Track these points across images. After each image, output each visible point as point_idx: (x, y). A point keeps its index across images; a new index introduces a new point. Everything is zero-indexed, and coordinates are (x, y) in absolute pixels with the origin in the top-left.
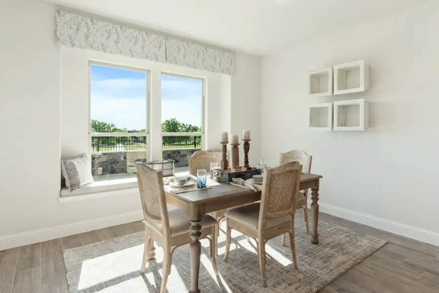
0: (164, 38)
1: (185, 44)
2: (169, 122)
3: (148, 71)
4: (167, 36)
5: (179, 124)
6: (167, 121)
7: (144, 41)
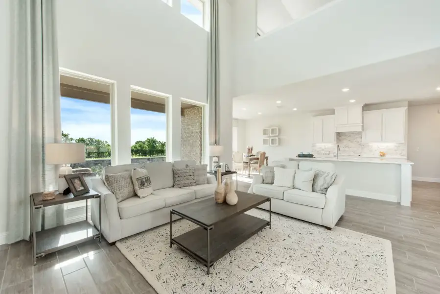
2: (149, 140)
5: (157, 142)
6: (148, 139)
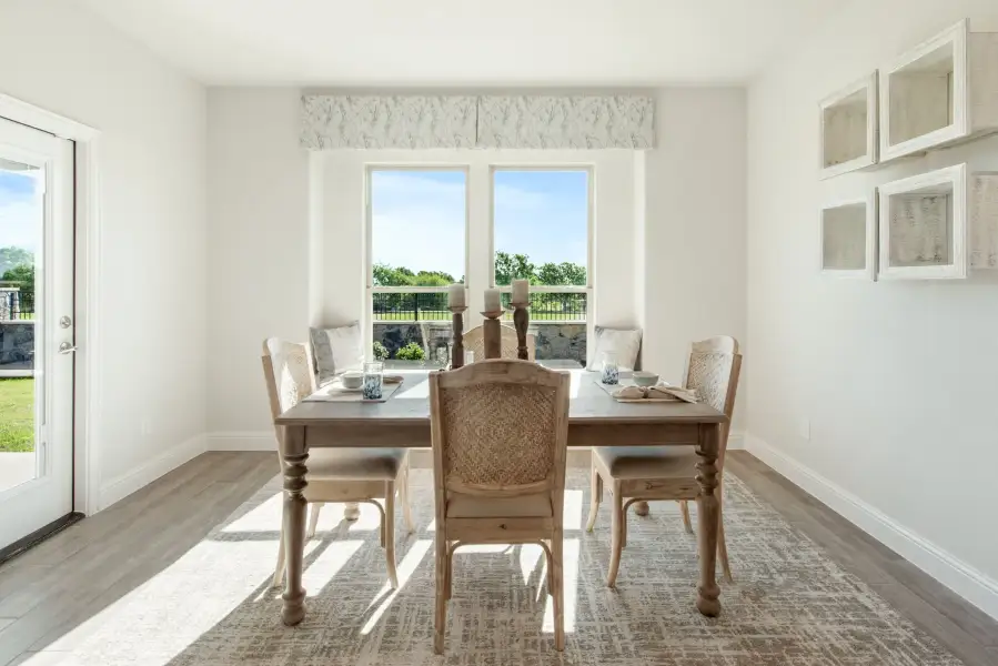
0: (475, 98)
1: (520, 100)
3: (467, 168)
4: (479, 93)
7: (434, 114)
